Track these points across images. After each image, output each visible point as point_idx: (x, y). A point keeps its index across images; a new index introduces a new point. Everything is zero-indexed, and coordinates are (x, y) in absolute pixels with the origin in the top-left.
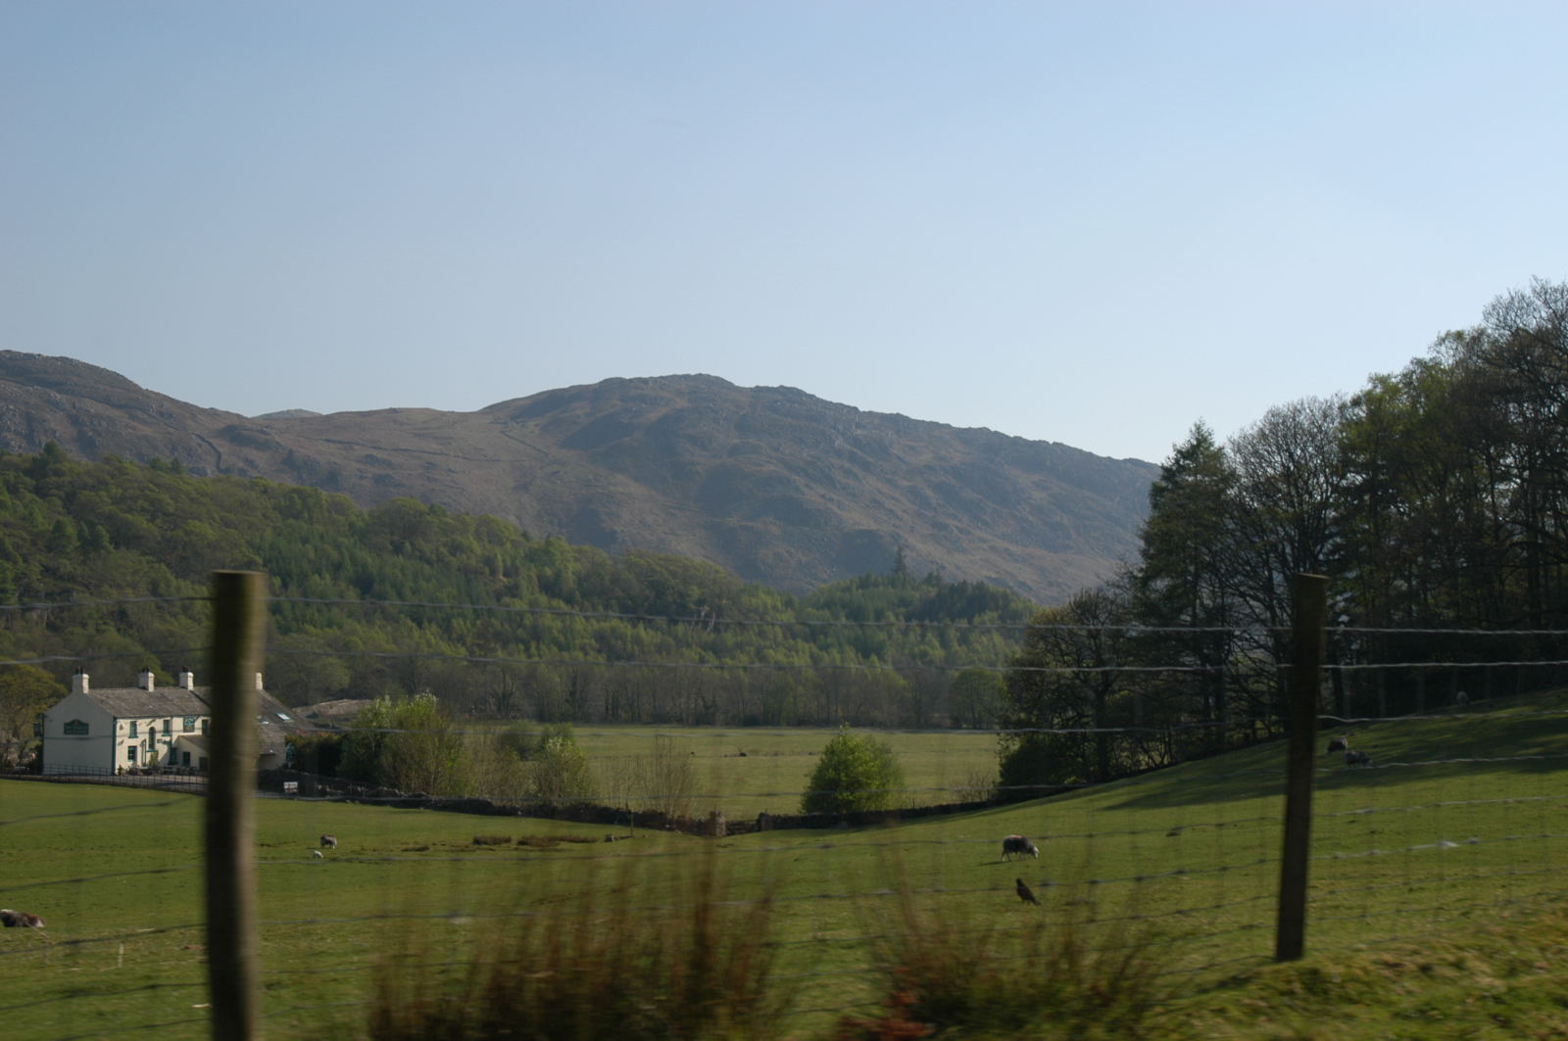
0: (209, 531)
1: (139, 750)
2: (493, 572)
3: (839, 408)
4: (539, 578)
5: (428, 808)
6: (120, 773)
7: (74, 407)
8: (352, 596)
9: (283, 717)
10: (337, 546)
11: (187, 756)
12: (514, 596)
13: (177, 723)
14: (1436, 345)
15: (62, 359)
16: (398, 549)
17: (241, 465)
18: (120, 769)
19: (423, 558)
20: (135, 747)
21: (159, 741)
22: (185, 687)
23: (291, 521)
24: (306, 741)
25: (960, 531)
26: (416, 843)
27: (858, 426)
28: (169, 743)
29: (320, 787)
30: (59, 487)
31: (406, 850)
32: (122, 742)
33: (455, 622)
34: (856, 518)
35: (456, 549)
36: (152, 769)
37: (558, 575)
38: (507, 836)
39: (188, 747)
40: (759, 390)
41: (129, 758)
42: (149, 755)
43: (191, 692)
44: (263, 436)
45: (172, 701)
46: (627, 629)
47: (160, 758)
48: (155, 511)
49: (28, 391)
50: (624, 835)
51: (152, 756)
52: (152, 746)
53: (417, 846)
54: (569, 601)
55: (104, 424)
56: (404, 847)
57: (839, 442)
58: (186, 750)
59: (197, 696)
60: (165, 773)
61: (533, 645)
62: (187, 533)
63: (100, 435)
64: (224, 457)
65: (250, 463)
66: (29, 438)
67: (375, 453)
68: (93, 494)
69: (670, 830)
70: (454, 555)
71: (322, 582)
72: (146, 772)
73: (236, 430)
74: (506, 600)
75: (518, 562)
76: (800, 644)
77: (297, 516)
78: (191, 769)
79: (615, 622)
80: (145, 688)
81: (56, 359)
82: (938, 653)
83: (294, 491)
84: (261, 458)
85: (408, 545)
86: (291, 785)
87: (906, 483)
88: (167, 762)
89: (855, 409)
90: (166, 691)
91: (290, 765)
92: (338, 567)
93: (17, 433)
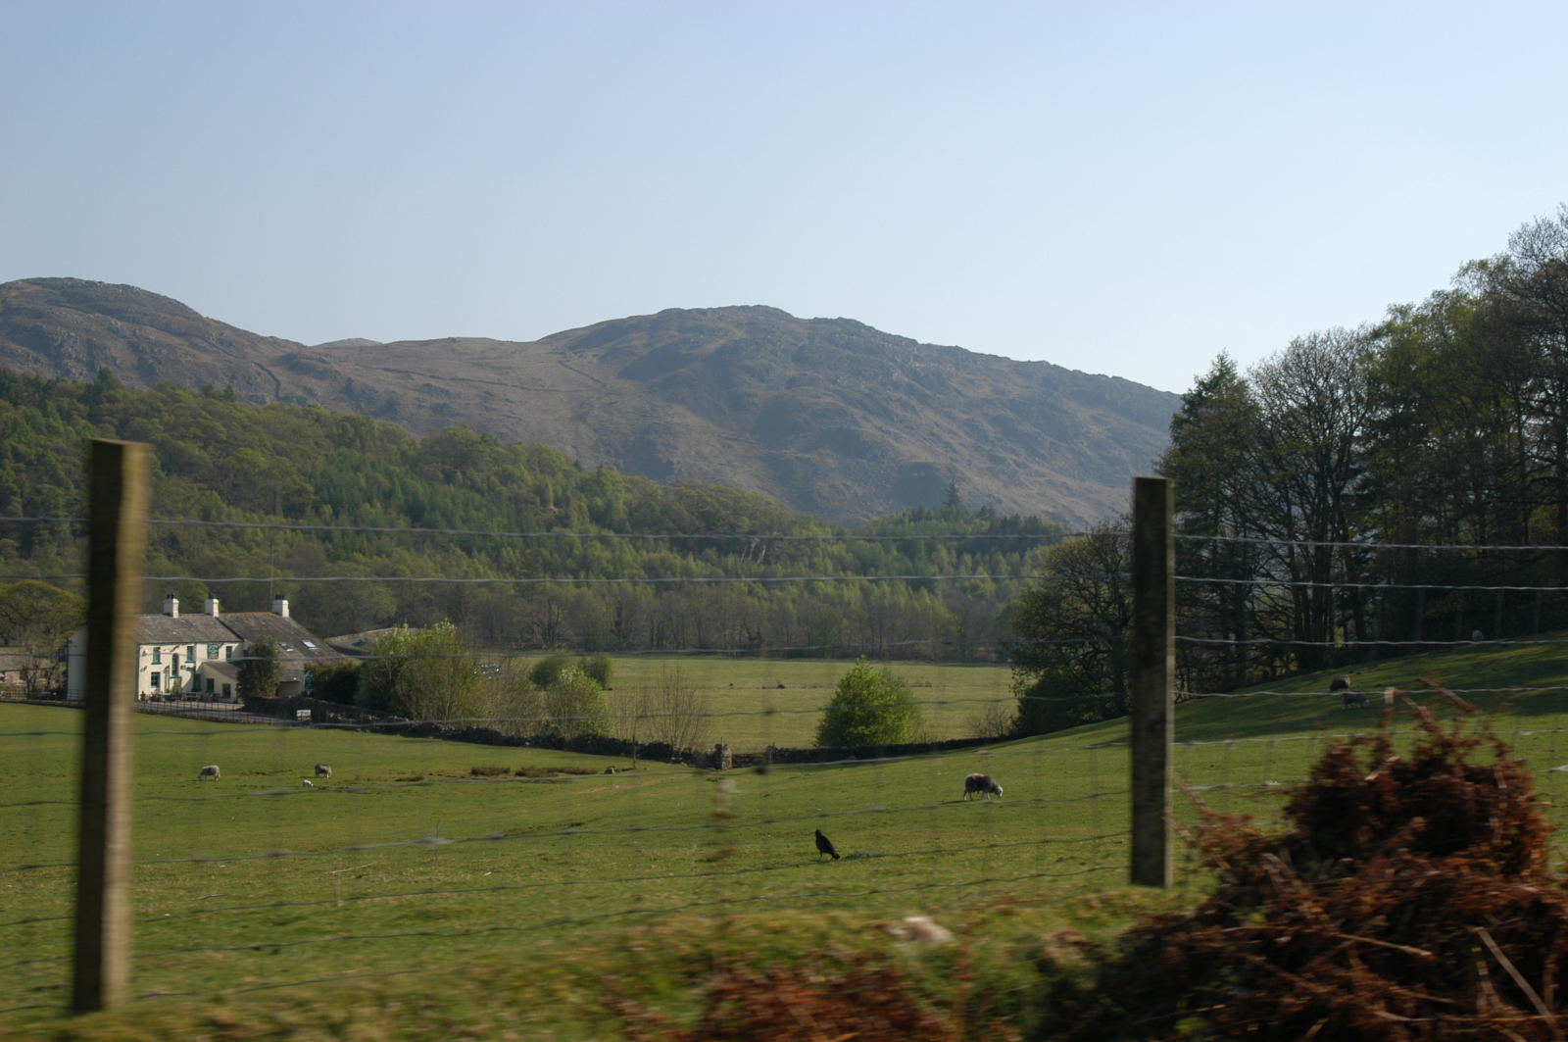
0: (261, 460)
1: (162, 676)
2: (544, 502)
3: (898, 340)
4: (591, 508)
5: (436, 737)
6: (143, 699)
7: (135, 334)
8: (402, 523)
9: (309, 644)
10: (388, 475)
11: (211, 682)
12: (565, 526)
13: (201, 651)
14: (1459, 276)
15: (124, 287)
16: (449, 478)
17: (300, 393)
18: (143, 695)
19: (473, 487)
20: (159, 673)
21: (182, 667)
22: (210, 614)
23: (343, 449)
24: (326, 669)
25: (1018, 464)
26: (413, 773)
27: (917, 358)
28: (193, 670)
29: (332, 715)
30: (112, 414)
31: (400, 780)
32: (145, 668)
33: (504, 552)
34: (913, 451)
35: (506, 478)
36: (175, 695)
37: (609, 505)
38: (505, 767)
39: (213, 674)
40: (817, 322)
41: (152, 684)
42: (172, 681)
43: (217, 618)
44: (321, 365)
45: (196, 627)
46: (675, 559)
47: (183, 685)
48: (207, 439)
49: (89, 318)
50: (626, 767)
51: (175, 683)
52: (175, 672)
53: (414, 776)
54: (619, 530)
55: (164, 351)
56: (397, 777)
57: (897, 375)
58: (210, 677)
59: (222, 623)
60: (189, 700)
61: (582, 574)
62: (240, 461)
63: (160, 363)
64: (283, 385)
65: (309, 391)
66: (90, 365)
67: (433, 382)
68: (145, 421)
69: (675, 762)
70: (504, 484)
71: (373, 510)
72: (169, 699)
73: (295, 359)
74: (557, 529)
75: (569, 493)
76: (850, 576)
77: (350, 445)
78: (214, 695)
79: (665, 553)
80: (170, 614)
81: (117, 286)
82: (989, 587)
83: (347, 419)
84: (319, 387)
85: (459, 474)
86: (304, 713)
87: (965, 417)
88: (191, 687)
89: (914, 342)
90: (190, 617)
91: (308, 693)
92: (388, 496)
93: (78, 360)
